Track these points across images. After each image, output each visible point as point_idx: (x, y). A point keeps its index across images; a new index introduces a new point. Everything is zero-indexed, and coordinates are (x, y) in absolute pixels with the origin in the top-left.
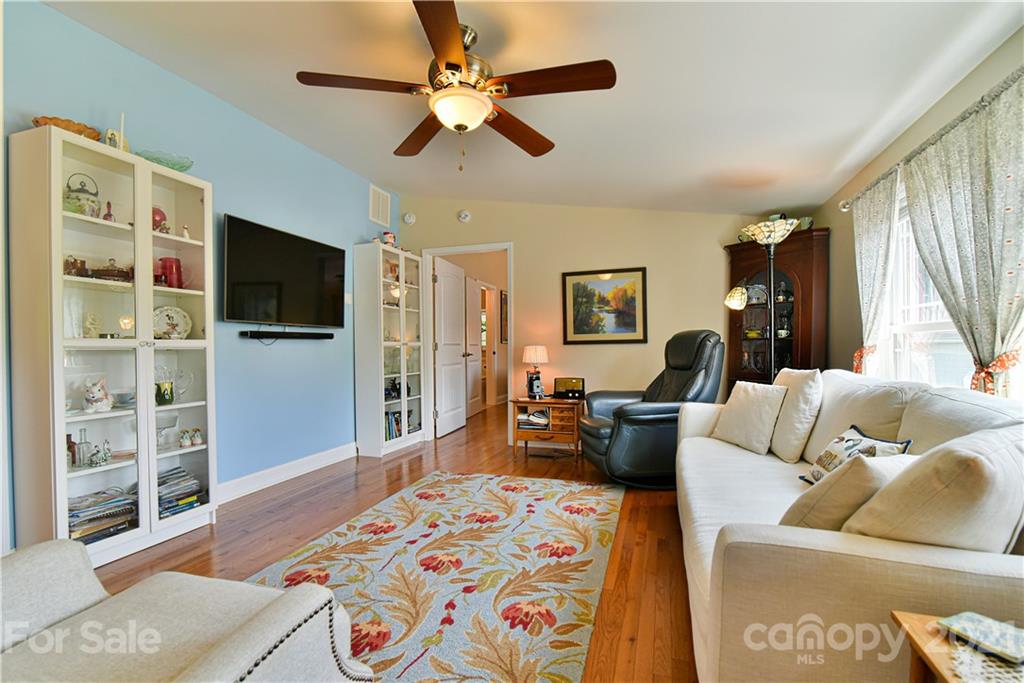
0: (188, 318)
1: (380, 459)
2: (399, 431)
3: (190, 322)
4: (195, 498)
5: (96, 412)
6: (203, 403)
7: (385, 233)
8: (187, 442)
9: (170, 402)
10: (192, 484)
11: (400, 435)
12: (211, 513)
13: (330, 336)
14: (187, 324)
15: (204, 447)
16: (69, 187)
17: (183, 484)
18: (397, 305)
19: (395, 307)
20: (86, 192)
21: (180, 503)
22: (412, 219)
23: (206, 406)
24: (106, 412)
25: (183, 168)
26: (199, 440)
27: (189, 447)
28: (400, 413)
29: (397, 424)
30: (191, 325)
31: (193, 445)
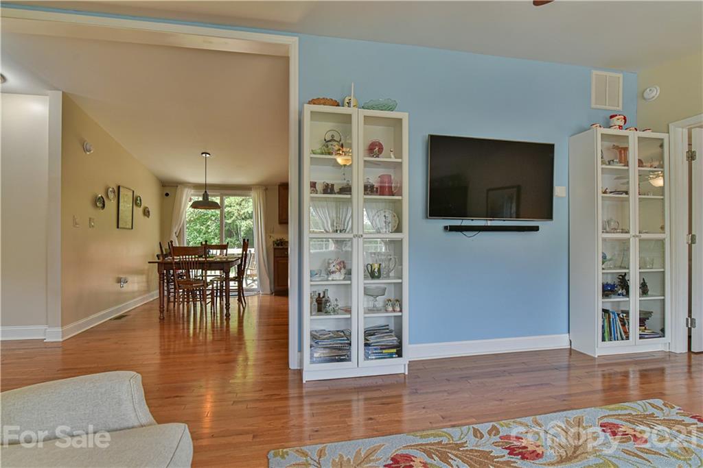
0: (396, 217)
1: (593, 359)
2: (626, 333)
3: (397, 220)
4: (395, 351)
5: (333, 280)
6: (400, 281)
7: (612, 117)
8: (390, 309)
9: (378, 277)
10: (393, 340)
11: (628, 338)
12: (405, 365)
13: (536, 229)
14: (396, 221)
15: (400, 314)
16: (325, 140)
17: (387, 339)
18: (627, 193)
19: (624, 196)
20: (335, 141)
21: (384, 351)
22: (654, 93)
23: (401, 283)
24: (340, 280)
25: (391, 110)
26: (398, 309)
27: (391, 312)
28: (627, 313)
29: (623, 325)
30: (397, 222)
31: (394, 311)
